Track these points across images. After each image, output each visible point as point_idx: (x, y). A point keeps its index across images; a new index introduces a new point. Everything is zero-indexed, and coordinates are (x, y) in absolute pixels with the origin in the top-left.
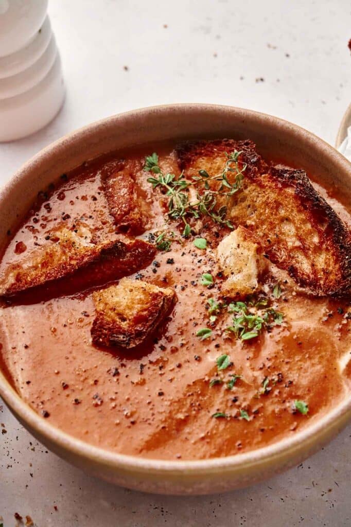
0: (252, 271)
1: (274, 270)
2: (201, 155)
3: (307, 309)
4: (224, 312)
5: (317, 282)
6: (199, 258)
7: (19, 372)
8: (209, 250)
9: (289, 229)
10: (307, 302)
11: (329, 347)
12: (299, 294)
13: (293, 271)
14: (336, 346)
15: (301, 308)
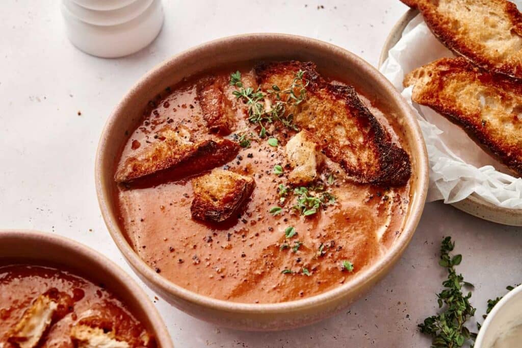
0: (312, 164)
1: (329, 162)
2: (274, 73)
3: (354, 193)
4: (290, 194)
5: (361, 172)
6: (272, 153)
7: (137, 239)
8: (279, 147)
9: (341, 131)
10: (354, 188)
12: (348, 182)
13: (343, 164)
14: (375, 220)
15: (349, 192)
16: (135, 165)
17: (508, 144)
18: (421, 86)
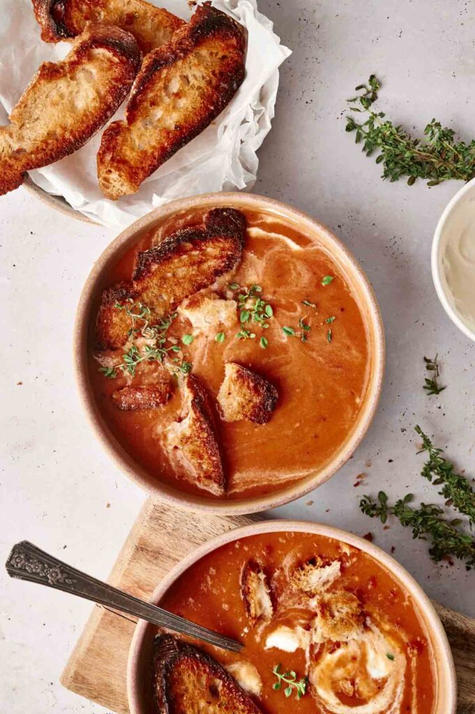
1: (215, 286)
2: (107, 333)
3: (250, 266)
5: (229, 256)
7: (286, 476)
9: (182, 272)
10: (245, 266)
11: (283, 255)
12: (238, 271)
13: (218, 272)
14: (281, 250)
15: (248, 271)
16: (205, 477)
17: (201, 107)
18: (121, 183)
